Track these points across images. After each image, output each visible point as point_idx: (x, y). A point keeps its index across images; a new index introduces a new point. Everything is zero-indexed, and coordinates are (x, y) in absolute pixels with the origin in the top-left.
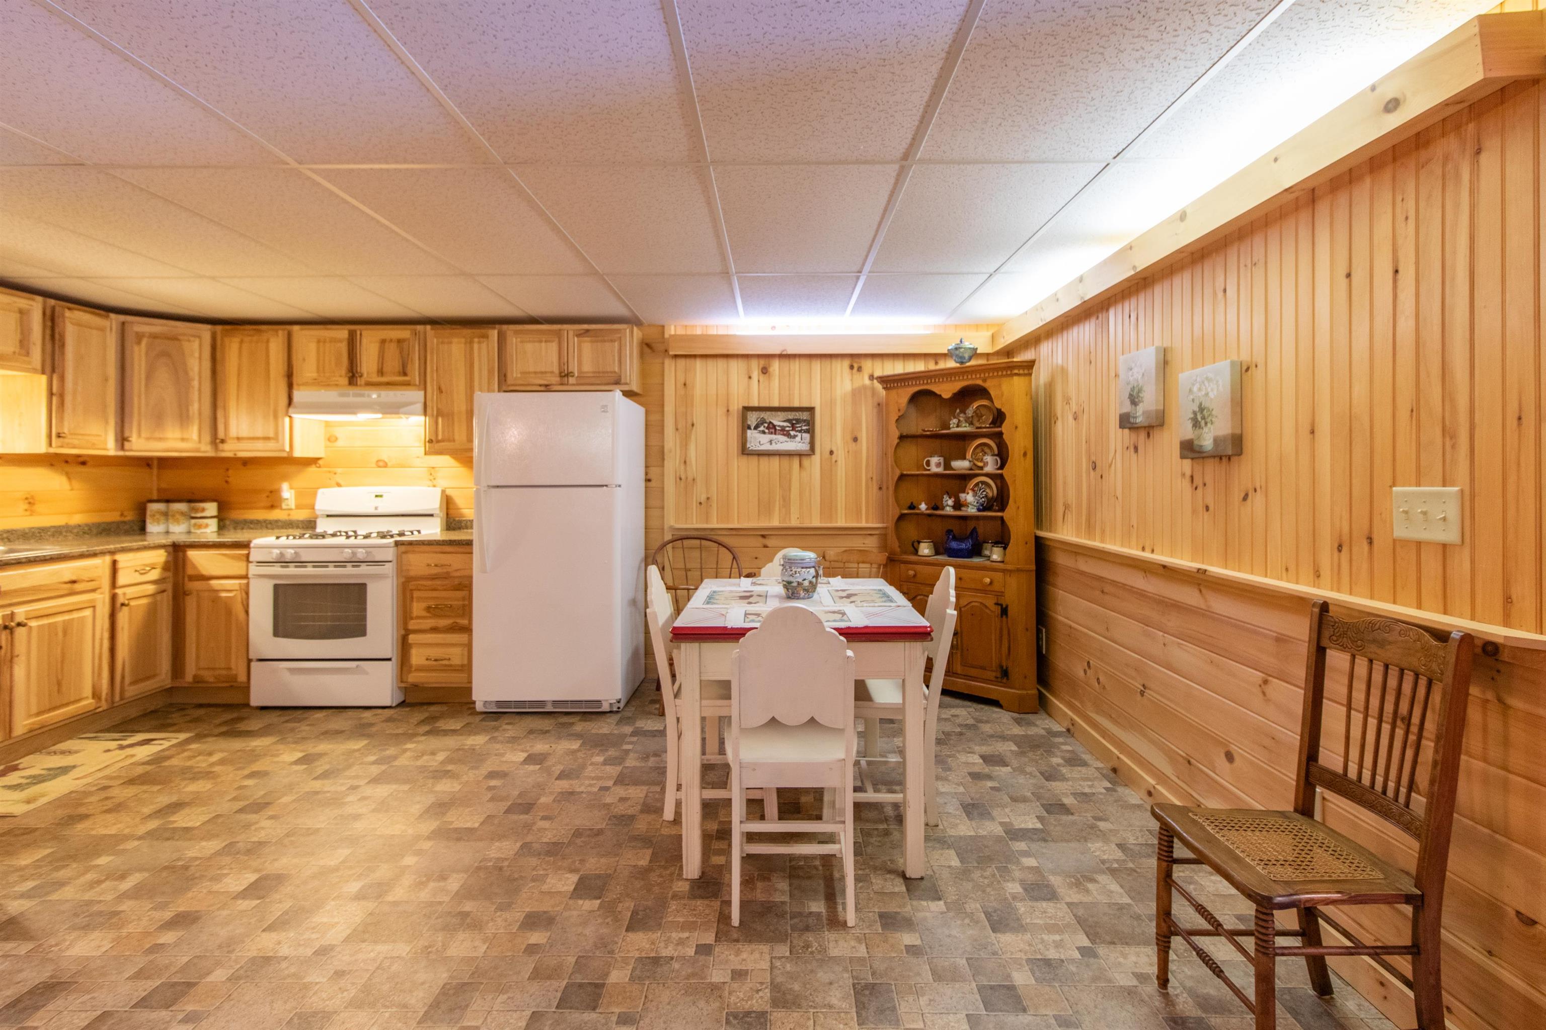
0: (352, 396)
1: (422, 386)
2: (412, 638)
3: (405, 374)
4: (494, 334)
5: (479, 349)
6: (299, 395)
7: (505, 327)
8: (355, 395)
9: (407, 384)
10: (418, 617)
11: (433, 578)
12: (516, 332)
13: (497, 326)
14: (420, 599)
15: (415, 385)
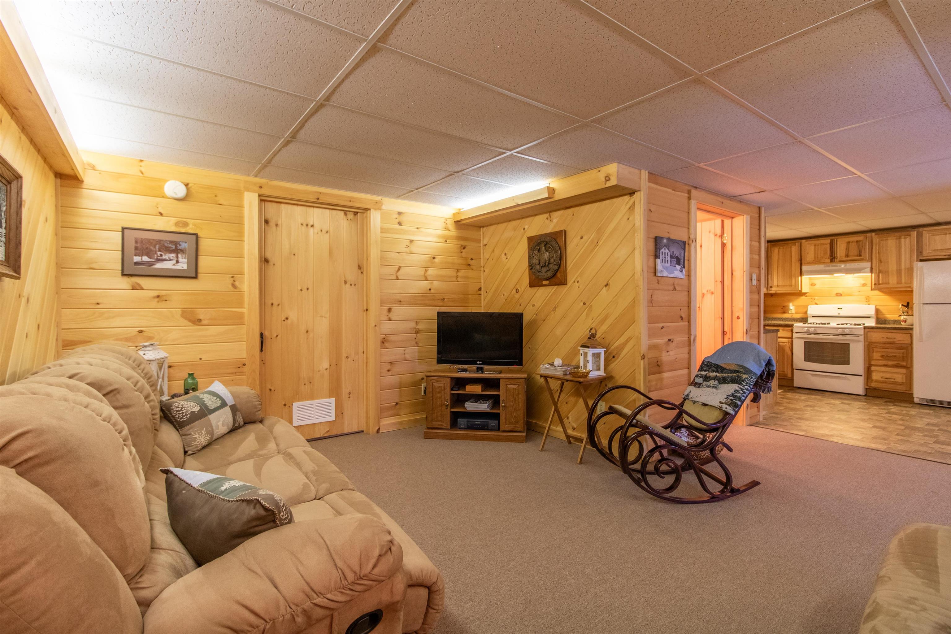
0: (831, 267)
1: (870, 260)
2: (873, 368)
3: (860, 256)
4: (914, 234)
5: (905, 242)
6: (804, 268)
7: (921, 229)
8: (832, 266)
9: (862, 260)
10: (876, 360)
11: (885, 343)
12: (929, 231)
13: (916, 229)
14: (877, 352)
15: (866, 260)
